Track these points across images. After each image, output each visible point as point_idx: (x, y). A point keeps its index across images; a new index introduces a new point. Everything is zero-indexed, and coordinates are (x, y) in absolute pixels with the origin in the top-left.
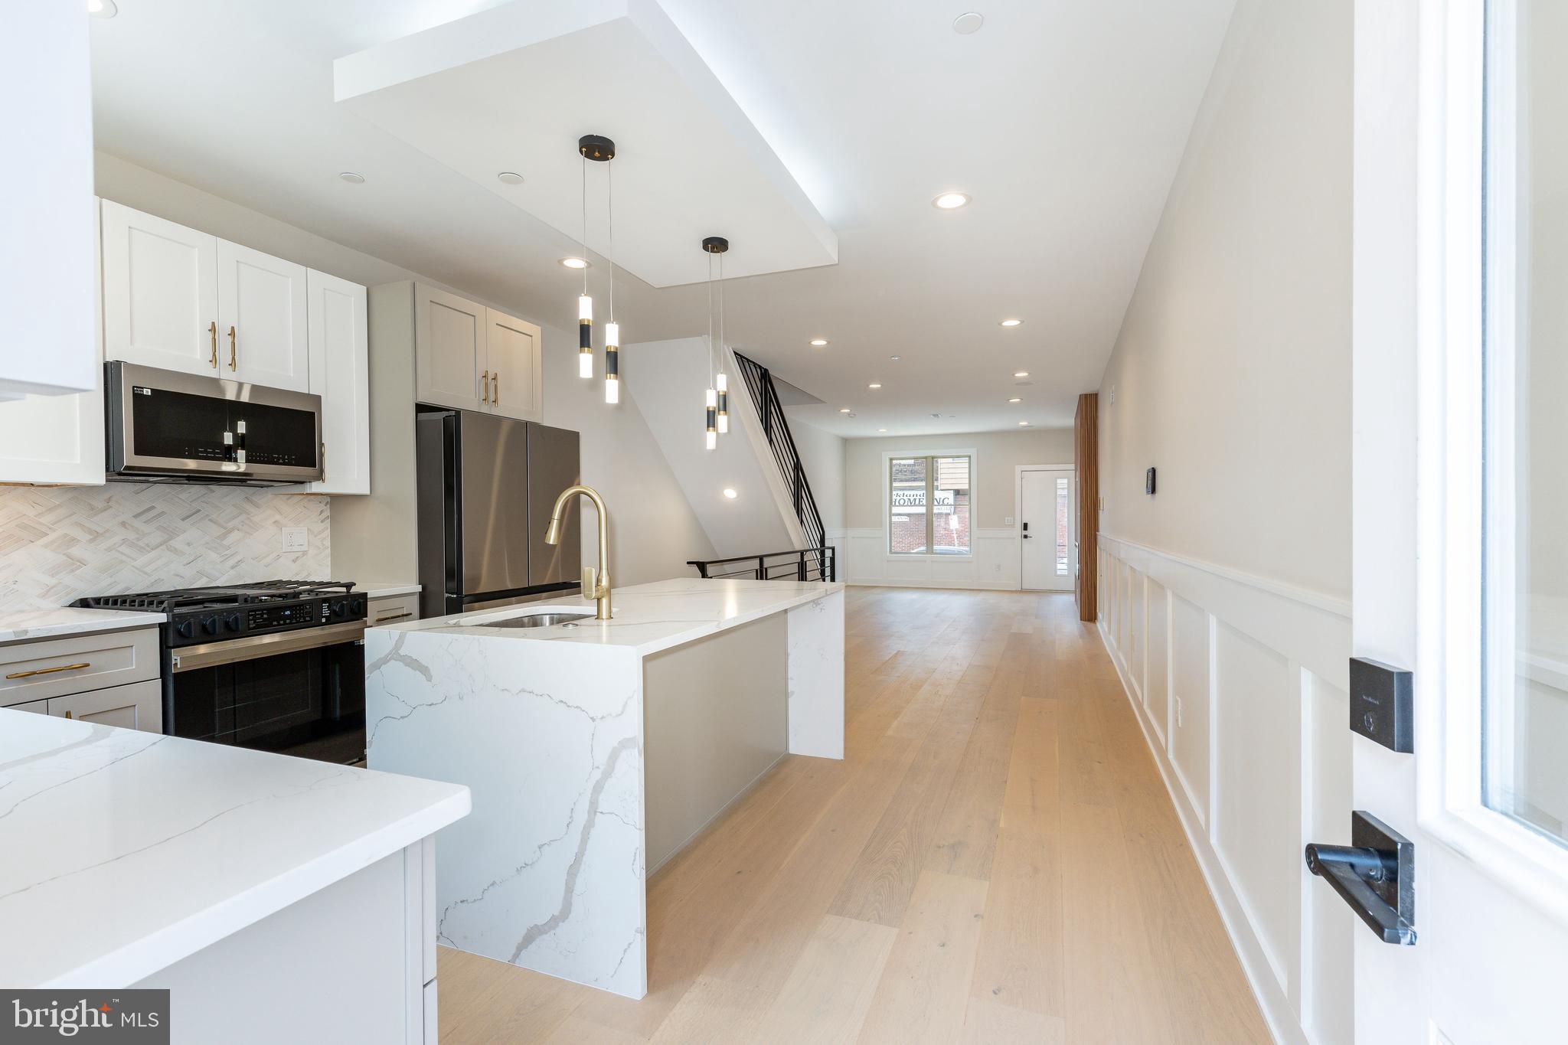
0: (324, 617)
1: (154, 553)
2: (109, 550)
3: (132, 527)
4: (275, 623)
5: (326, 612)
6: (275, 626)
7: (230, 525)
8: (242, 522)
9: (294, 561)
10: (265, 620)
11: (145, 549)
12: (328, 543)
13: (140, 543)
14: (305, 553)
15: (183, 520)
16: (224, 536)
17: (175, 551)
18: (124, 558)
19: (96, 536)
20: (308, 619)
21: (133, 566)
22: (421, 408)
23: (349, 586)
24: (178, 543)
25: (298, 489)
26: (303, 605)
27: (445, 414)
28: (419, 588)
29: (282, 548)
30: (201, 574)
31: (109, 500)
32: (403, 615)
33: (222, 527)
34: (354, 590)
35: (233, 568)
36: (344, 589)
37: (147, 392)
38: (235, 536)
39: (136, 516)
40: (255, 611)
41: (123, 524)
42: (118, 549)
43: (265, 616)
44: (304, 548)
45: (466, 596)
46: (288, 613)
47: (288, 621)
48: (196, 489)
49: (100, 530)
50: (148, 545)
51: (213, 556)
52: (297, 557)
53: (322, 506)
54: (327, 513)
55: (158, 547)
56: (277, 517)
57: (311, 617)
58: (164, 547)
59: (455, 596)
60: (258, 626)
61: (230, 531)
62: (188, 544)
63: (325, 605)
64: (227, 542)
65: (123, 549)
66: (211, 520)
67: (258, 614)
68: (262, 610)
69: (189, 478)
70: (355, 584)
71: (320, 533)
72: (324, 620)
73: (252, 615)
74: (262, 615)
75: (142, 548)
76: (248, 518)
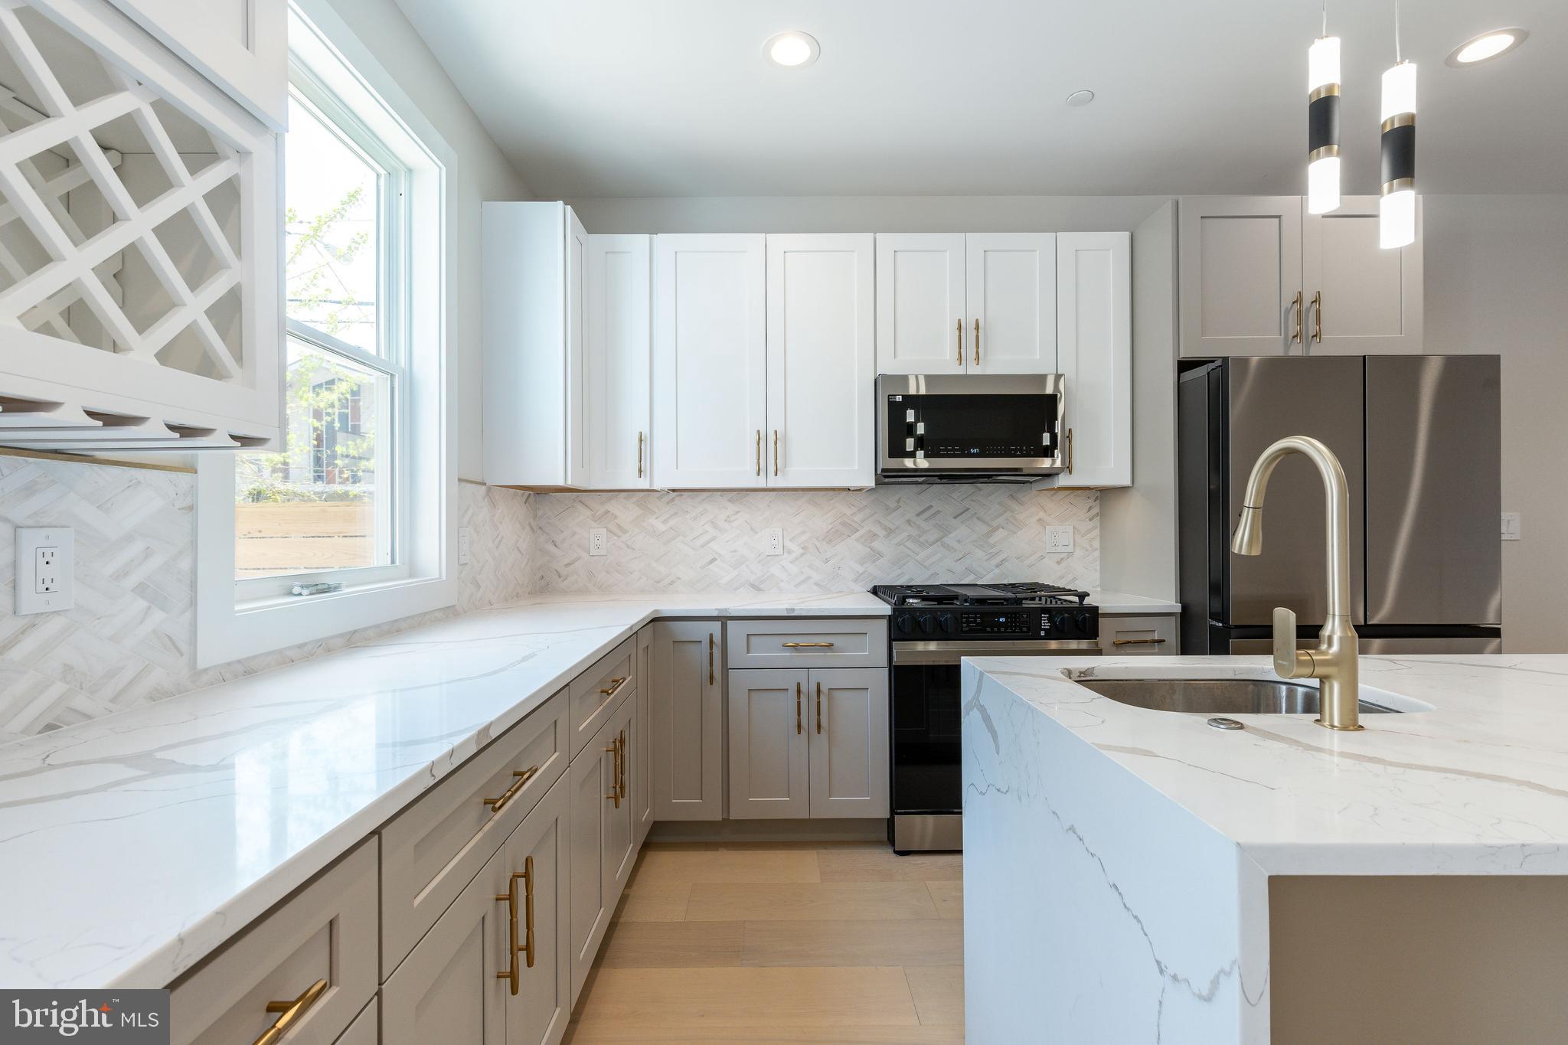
0: (1044, 629)
1: (930, 550)
2: (898, 544)
3: (915, 524)
4: (988, 629)
5: (1045, 623)
6: (989, 632)
7: (995, 523)
8: (1007, 519)
9: (1059, 563)
10: (977, 624)
11: (924, 545)
12: (1097, 544)
13: (921, 539)
14: (1071, 554)
15: (955, 518)
16: (989, 534)
17: (948, 547)
18: (910, 553)
19: (890, 532)
20: (1025, 629)
21: (915, 560)
22: (1184, 366)
23: (1083, 596)
24: (950, 540)
25: (1047, 484)
26: (1019, 613)
27: (1212, 366)
28: (1178, 608)
29: (1045, 548)
30: (969, 570)
31: (898, 501)
32: (1154, 642)
33: (988, 525)
34: (1087, 601)
35: (997, 566)
36: (1076, 599)
37: (899, 399)
38: (1000, 534)
39: (918, 515)
40: (968, 614)
41: (909, 522)
42: (906, 544)
43: (978, 620)
44: (1070, 549)
45: (1236, 627)
46: (1002, 620)
47: (1002, 629)
48: (965, 489)
49: (893, 527)
50: (927, 542)
51: (979, 553)
52: (1062, 559)
53: (1091, 502)
54: (1096, 510)
55: (934, 543)
56: (1042, 515)
57: (1029, 629)
58: (939, 543)
59: (1221, 625)
60: (971, 630)
61: (995, 529)
62: (959, 541)
63: (1045, 616)
64: (992, 540)
65: (908, 544)
66: (978, 518)
67: (972, 617)
68: (976, 614)
69: (941, 477)
70: (1088, 595)
71: (1089, 531)
72: (1043, 633)
73: (965, 618)
74: (976, 618)
75: (922, 543)
76: (1012, 516)
